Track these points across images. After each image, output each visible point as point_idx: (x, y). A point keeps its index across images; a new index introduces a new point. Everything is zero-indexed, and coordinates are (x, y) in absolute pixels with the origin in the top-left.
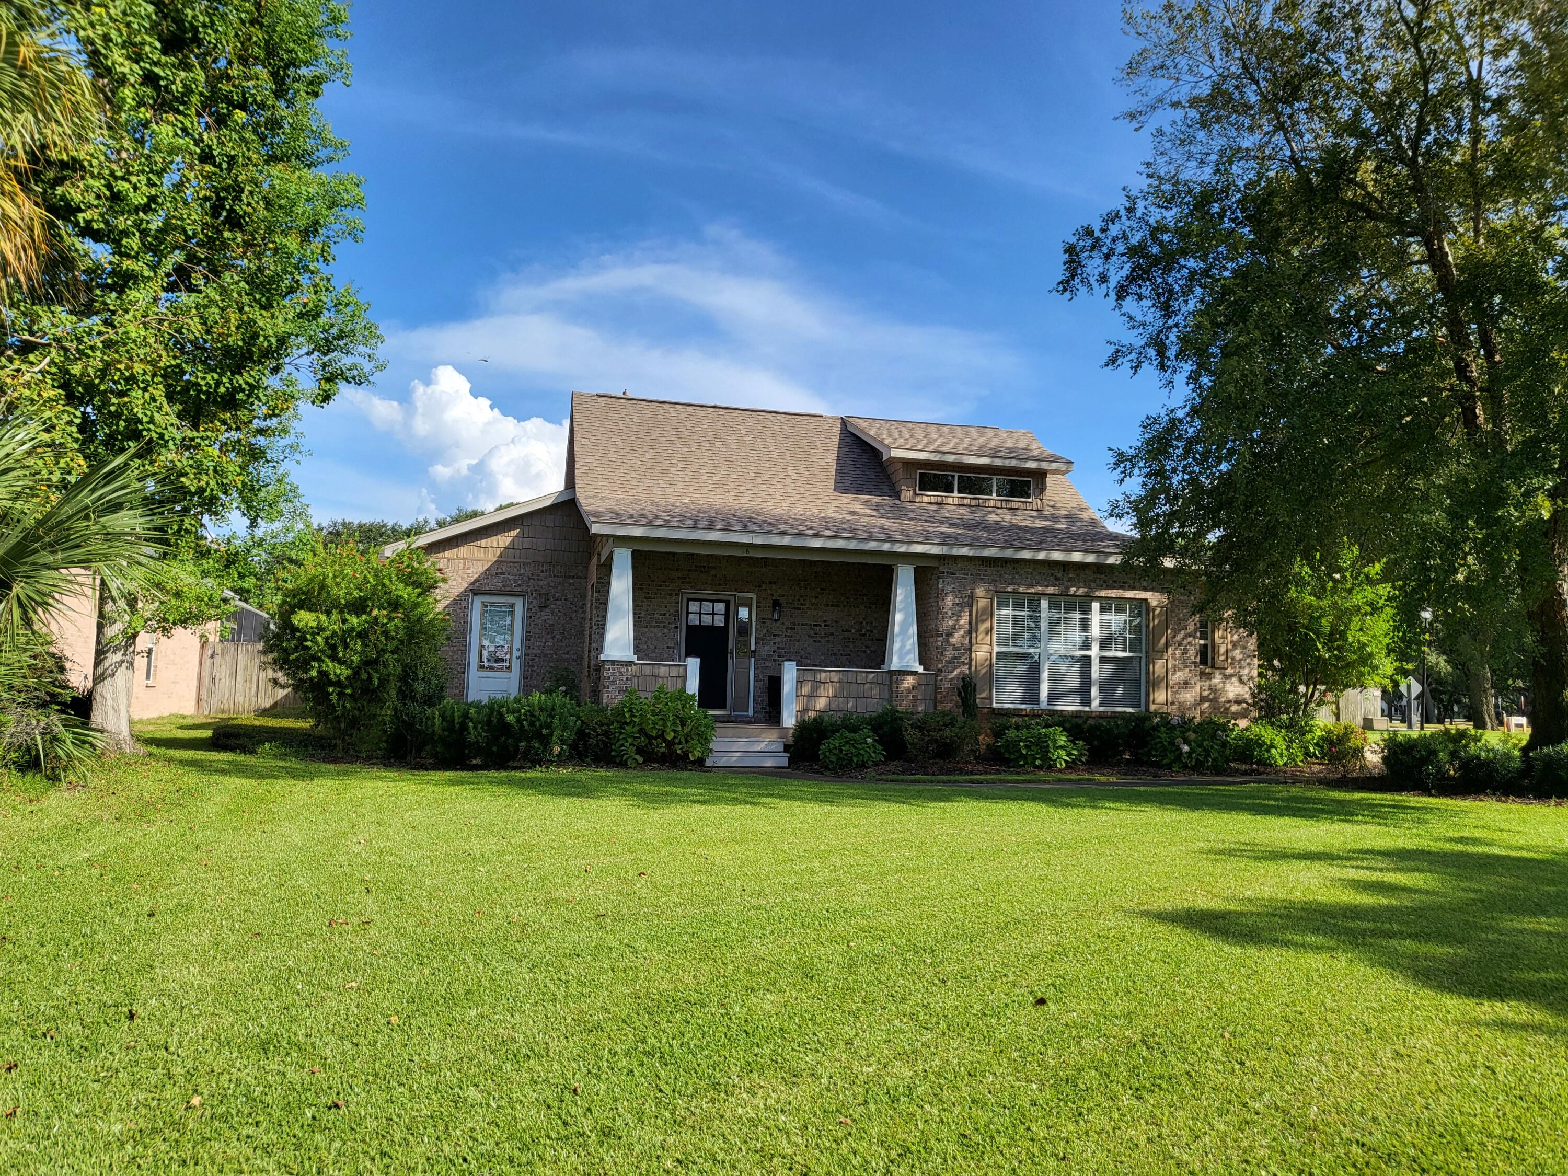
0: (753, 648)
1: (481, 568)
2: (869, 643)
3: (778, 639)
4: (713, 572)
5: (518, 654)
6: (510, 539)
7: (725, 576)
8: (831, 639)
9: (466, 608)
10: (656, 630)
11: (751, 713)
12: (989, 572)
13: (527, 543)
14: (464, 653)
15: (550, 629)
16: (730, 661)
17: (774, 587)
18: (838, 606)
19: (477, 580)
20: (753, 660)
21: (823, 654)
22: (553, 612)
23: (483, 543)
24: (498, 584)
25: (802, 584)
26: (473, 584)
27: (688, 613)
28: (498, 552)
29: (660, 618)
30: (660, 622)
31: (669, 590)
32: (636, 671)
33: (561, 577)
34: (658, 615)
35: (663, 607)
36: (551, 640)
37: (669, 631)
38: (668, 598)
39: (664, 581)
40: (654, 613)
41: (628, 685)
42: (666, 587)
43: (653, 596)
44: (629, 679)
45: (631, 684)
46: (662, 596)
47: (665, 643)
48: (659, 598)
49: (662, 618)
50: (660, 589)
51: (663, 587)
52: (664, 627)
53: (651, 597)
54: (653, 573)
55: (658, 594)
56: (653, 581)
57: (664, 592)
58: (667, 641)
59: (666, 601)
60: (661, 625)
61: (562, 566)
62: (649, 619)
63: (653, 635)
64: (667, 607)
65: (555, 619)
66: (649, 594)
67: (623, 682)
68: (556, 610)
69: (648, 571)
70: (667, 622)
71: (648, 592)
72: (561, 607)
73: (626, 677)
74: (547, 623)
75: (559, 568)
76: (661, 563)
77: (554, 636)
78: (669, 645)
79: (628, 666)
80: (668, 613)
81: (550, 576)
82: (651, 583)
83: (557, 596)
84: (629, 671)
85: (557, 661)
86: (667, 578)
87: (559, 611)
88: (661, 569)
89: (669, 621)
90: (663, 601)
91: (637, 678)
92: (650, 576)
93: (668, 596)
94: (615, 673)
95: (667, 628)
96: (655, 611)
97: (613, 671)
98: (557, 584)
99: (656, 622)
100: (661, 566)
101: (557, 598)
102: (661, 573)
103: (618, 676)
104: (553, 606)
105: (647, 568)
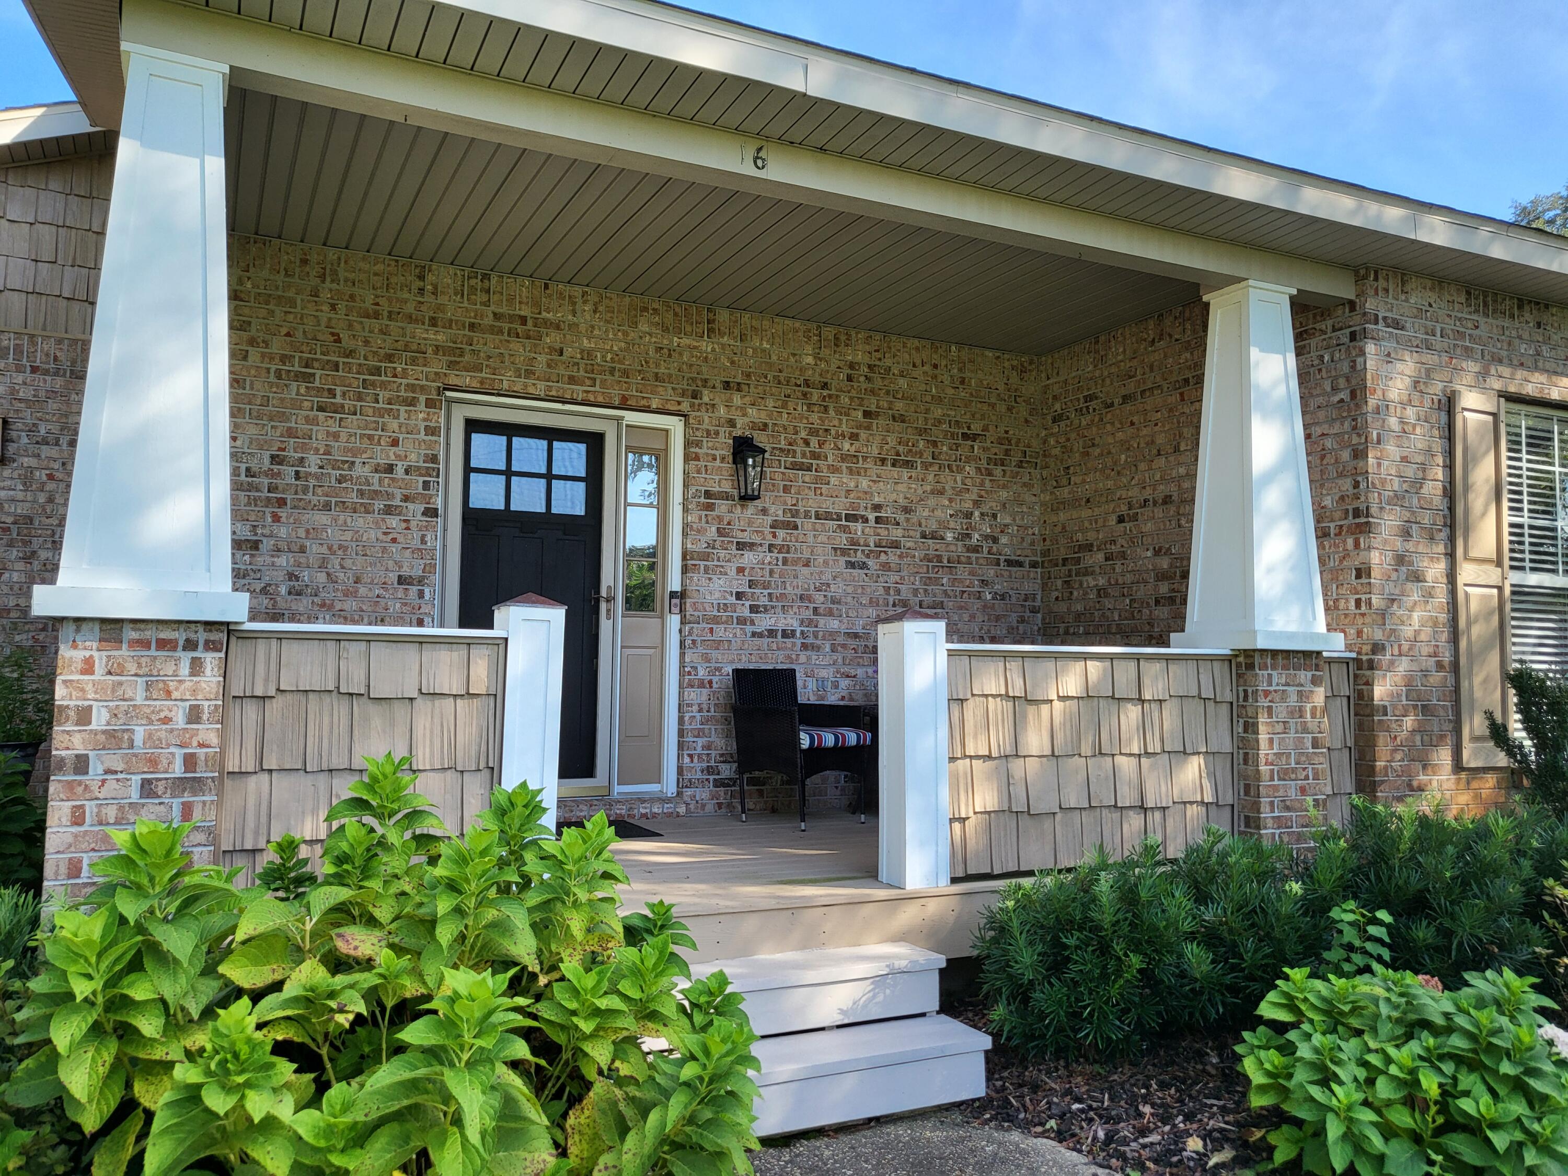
0: (675, 585)
2: (991, 572)
3: (749, 558)
4: (551, 338)
7: (588, 354)
8: (892, 557)
10: (360, 522)
11: (669, 785)
12: (1483, 332)
16: (605, 625)
17: (737, 399)
18: (908, 464)
20: (674, 621)
21: (873, 603)
25: (816, 395)
27: (468, 470)
29: (376, 481)
30: (375, 492)
31: (403, 387)
32: (250, 672)
33: (56, 373)
34: (367, 468)
35: (382, 443)
36: (20, 566)
37: (404, 525)
38: (403, 415)
39: (390, 358)
40: (353, 463)
41: (201, 745)
42: (395, 376)
43: (348, 403)
44: (205, 717)
45: (214, 739)
46: (381, 405)
47: (391, 563)
48: (370, 412)
49: (380, 480)
50: (373, 384)
51: (383, 378)
52: (389, 510)
53: (343, 406)
54: (350, 326)
55: (368, 399)
56: (350, 354)
57: (387, 394)
58: (397, 557)
59: (394, 425)
60: (379, 505)
61: (60, 341)
62: (333, 480)
63: (348, 535)
64: (395, 443)
65: (35, 501)
66: (334, 397)
67: (172, 731)
68: (41, 475)
69: (330, 319)
70: (398, 494)
71: (329, 390)
72: (56, 466)
73: (188, 704)
74: (9, 514)
75: (50, 346)
76: (377, 296)
77: (34, 553)
78: (406, 571)
79: (201, 647)
80: (400, 464)
81: (19, 369)
82: (341, 360)
83: (43, 432)
84: (208, 672)
85: (43, 629)
86: (400, 345)
87: (51, 477)
88: (377, 315)
89: (404, 492)
90: (384, 424)
91: (254, 707)
92: (338, 335)
93: (402, 409)
94: (120, 684)
95: (399, 514)
96: (354, 456)
97: (110, 673)
98: (42, 394)
99: (361, 493)
100: (377, 304)
101: (44, 438)
102: (376, 330)
103: (139, 701)
104: (26, 461)
105: (326, 308)
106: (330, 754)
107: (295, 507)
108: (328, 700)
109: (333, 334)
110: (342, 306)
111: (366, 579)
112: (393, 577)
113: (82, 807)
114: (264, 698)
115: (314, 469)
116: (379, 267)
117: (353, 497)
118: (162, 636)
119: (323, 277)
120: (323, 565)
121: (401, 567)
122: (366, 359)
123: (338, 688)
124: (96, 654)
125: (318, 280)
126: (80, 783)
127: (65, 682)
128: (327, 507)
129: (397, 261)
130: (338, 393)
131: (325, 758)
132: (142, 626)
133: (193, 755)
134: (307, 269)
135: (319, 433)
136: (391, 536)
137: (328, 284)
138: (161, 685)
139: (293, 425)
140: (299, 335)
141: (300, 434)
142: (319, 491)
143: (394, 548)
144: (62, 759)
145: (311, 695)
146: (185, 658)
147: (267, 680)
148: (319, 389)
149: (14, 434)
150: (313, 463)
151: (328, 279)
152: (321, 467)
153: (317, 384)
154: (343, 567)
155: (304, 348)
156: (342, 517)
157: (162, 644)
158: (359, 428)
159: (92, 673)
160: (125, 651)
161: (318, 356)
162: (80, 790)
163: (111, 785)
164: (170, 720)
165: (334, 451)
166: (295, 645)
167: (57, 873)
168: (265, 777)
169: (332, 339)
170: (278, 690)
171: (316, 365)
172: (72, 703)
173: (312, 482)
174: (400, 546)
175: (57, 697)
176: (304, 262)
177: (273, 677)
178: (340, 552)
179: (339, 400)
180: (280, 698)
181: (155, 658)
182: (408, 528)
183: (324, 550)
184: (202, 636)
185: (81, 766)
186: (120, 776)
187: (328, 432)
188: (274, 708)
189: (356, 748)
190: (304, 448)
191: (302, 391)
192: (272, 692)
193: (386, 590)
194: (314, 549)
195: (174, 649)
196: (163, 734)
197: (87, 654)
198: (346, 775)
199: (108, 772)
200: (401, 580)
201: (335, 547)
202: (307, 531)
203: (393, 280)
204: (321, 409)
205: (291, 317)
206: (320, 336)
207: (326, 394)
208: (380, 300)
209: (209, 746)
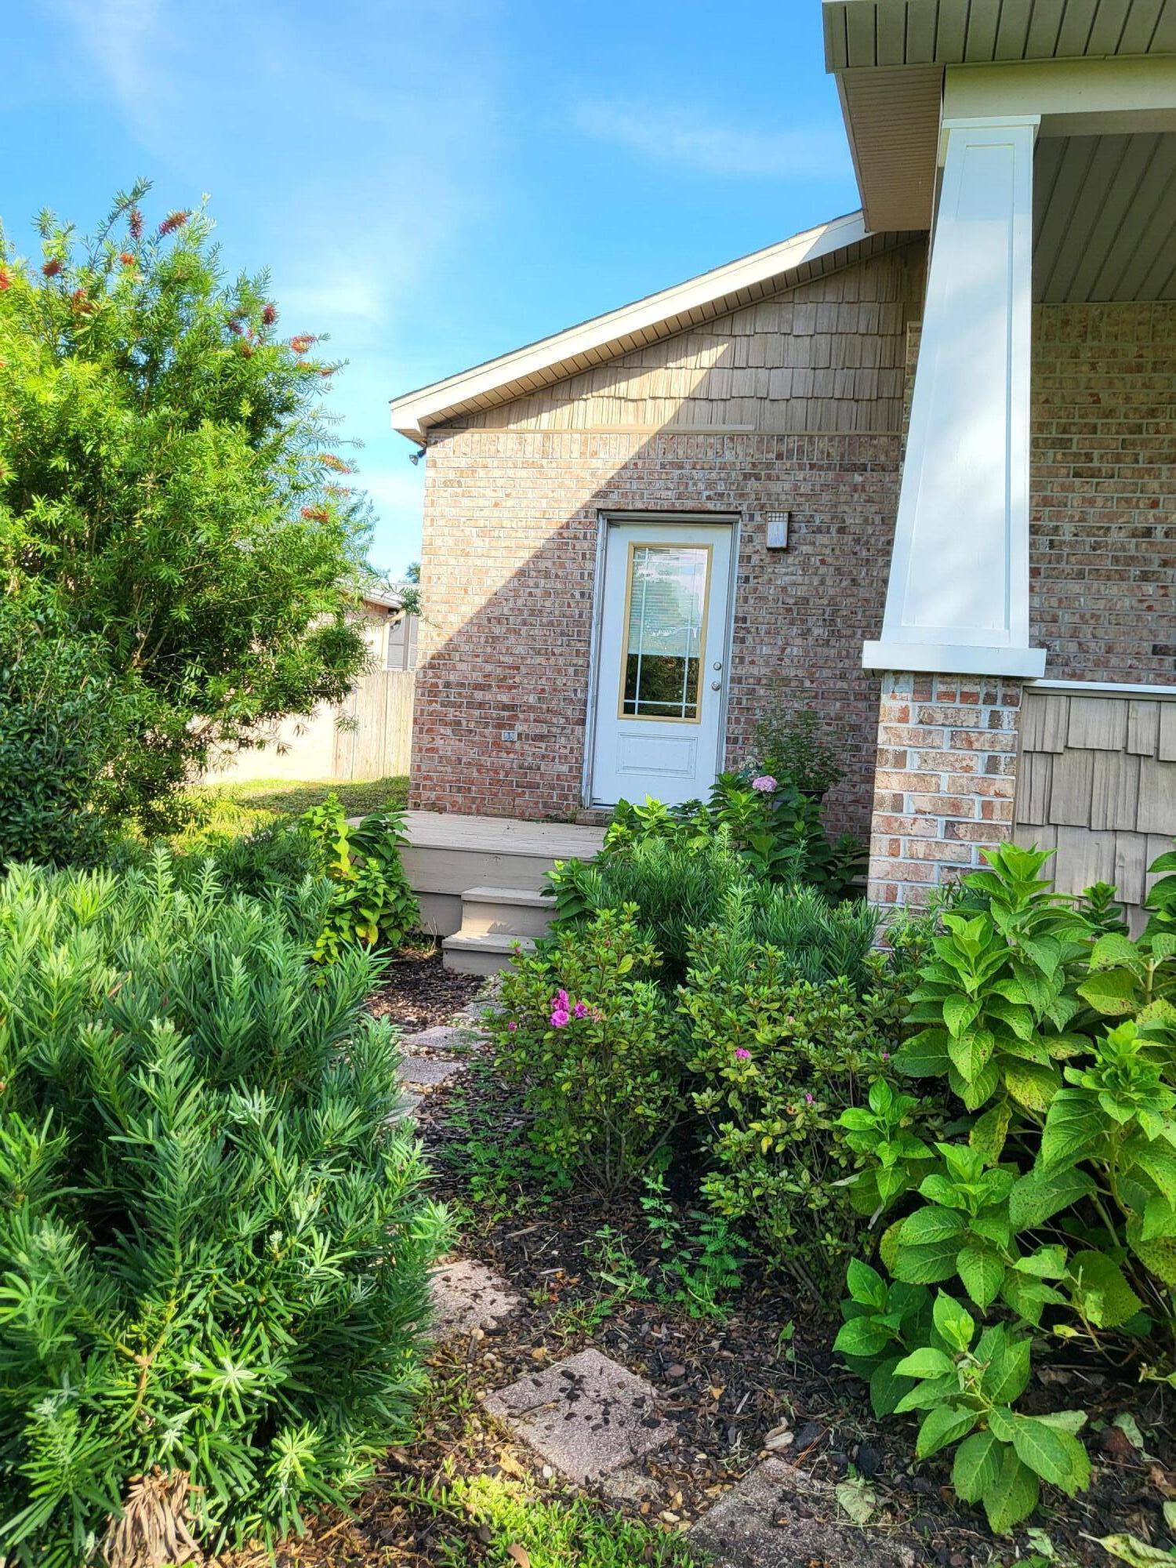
1: (624, 451)
5: (717, 677)
6: (699, 375)
9: (588, 556)
10: (1114, 589)
13: (743, 383)
14: (582, 671)
15: (797, 610)
19: (612, 485)
22: (805, 566)
23: (633, 386)
24: (666, 496)
26: (600, 494)
28: (669, 410)
29: (1132, 546)
30: (1132, 558)
31: (1166, 444)
32: (1040, 728)
33: (829, 468)
34: (1123, 533)
35: (1141, 505)
36: (799, 641)
37: (1162, 592)
38: (1165, 473)
39: (1152, 413)
40: (1108, 529)
41: (997, 794)
42: (1158, 432)
43: (1105, 467)
44: (1002, 768)
45: (1010, 791)
46: (1141, 465)
47: (1145, 633)
48: (1129, 473)
49: (1137, 545)
50: (1133, 444)
51: (1145, 436)
52: (1145, 577)
53: (1100, 470)
54: (1111, 384)
55: (1127, 459)
56: (1110, 413)
57: (1148, 453)
58: (1154, 626)
59: (1154, 485)
60: (1134, 571)
61: (832, 439)
62: (1088, 548)
63: (1101, 604)
64: (1155, 504)
65: (811, 584)
66: (1091, 461)
67: (972, 779)
68: (815, 561)
69: (1090, 380)
70: (1156, 558)
71: (1087, 454)
72: (828, 551)
73: (986, 755)
74: (791, 596)
75: (823, 444)
76: (1141, 348)
77: (809, 630)
78: (1162, 641)
79: (999, 702)
80: (1159, 527)
81: (801, 467)
82: (1100, 421)
83: (818, 521)
84: (1005, 726)
85: (816, 697)
86: (1165, 398)
87: (823, 562)
88: (1139, 369)
89: (1164, 556)
90: (1143, 485)
91: (1043, 762)
92: (1097, 395)
93: (1165, 467)
94: (930, 732)
95: (1156, 581)
96: (1111, 521)
97: (921, 722)
98: (818, 488)
99: (1116, 560)
100: (1141, 356)
101: (819, 528)
102: (1139, 385)
103: (945, 749)
104: (805, 549)
105: (1085, 368)
106: (1115, 815)
107: (1048, 577)
108: (1115, 760)
109: (1092, 395)
110: (1102, 365)
111: (1118, 649)
112: (1147, 647)
113: (897, 840)
114: (1052, 754)
115: (1068, 538)
116: (1146, 315)
117: (1107, 565)
118: (966, 689)
119: (1083, 336)
120: (1074, 634)
121: (1156, 636)
122: (1126, 417)
123: (1126, 748)
124: (910, 704)
125: (1079, 340)
126: (896, 820)
127: (885, 728)
128: (1080, 575)
129: (1165, 305)
130: (1096, 456)
131: (1110, 818)
132: (948, 679)
133: (990, 803)
134: (1068, 329)
135: (1075, 500)
136: (1146, 604)
137: (1089, 343)
138: (964, 736)
139: (1049, 493)
140: (1057, 400)
141: (1055, 502)
142: (1073, 559)
143: (1149, 617)
144: (883, 797)
145: (1098, 755)
146: (986, 710)
147: (1056, 736)
148: (1075, 454)
149: (796, 525)
150: (1068, 528)
151: (1089, 337)
152: (1075, 535)
153: (1074, 449)
154: (1094, 637)
155: (1062, 413)
156: (1095, 586)
157: (966, 697)
158: (1116, 491)
159: (907, 721)
160: (934, 703)
161: (1076, 420)
162: (896, 825)
163: (920, 824)
164: (971, 768)
165: (1089, 517)
166: (1084, 703)
167: (877, 896)
168: (1051, 831)
169: (1091, 400)
170: (1066, 747)
171: (1073, 429)
172: (891, 748)
173: (1066, 550)
174: (1156, 615)
175: (879, 741)
176: (1066, 323)
177: (1062, 734)
178: (1092, 622)
179: (1096, 464)
180: (1068, 755)
181: (959, 710)
182: (1166, 595)
183: (1076, 619)
184: (1000, 691)
185: (897, 804)
186: (928, 816)
187: (1084, 499)
188: (1062, 764)
189: (1142, 811)
190: (1059, 516)
191: (1059, 457)
192: (1060, 749)
193: (1139, 660)
194: (1066, 617)
195: (976, 702)
196: (964, 781)
197: (903, 704)
198: (1131, 837)
199: (918, 812)
200: (1156, 650)
201: (1088, 616)
202: (1060, 601)
203: (1159, 327)
204: (1077, 475)
205: (1049, 383)
206: (1079, 399)
207: (1083, 458)
208: (1145, 352)
209: (1004, 796)
